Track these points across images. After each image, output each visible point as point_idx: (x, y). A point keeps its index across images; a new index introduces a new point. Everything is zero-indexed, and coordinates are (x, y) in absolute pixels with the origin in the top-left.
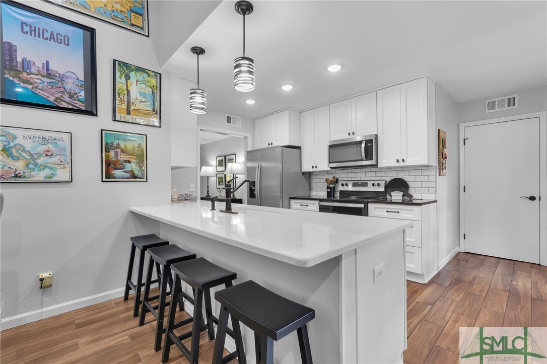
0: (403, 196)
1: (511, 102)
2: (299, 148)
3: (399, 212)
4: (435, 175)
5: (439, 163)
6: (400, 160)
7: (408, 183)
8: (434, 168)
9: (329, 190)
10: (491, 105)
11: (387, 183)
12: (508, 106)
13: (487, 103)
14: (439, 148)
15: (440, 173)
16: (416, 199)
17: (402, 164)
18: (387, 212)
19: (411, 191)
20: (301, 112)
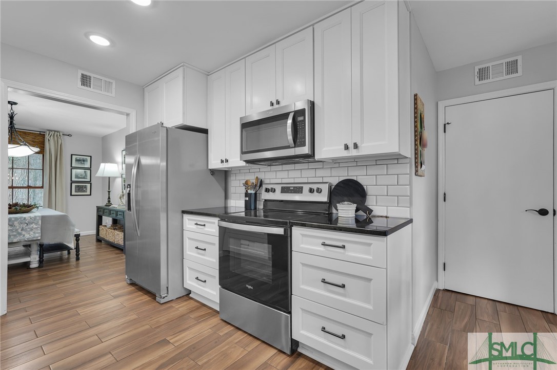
0: (357, 210)
1: (512, 67)
2: (205, 131)
3: (344, 247)
4: (410, 174)
5: (415, 154)
6: (351, 146)
7: (365, 187)
8: (407, 161)
9: (247, 199)
10: (483, 74)
11: (333, 187)
12: (508, 73)
13: (477, 70)
14: (415, 127)
15: (416, 171)
16: (378, 217)
17: (353, 153)
18: (324, 244)
19: (370, 202)
20: (208, 74)
